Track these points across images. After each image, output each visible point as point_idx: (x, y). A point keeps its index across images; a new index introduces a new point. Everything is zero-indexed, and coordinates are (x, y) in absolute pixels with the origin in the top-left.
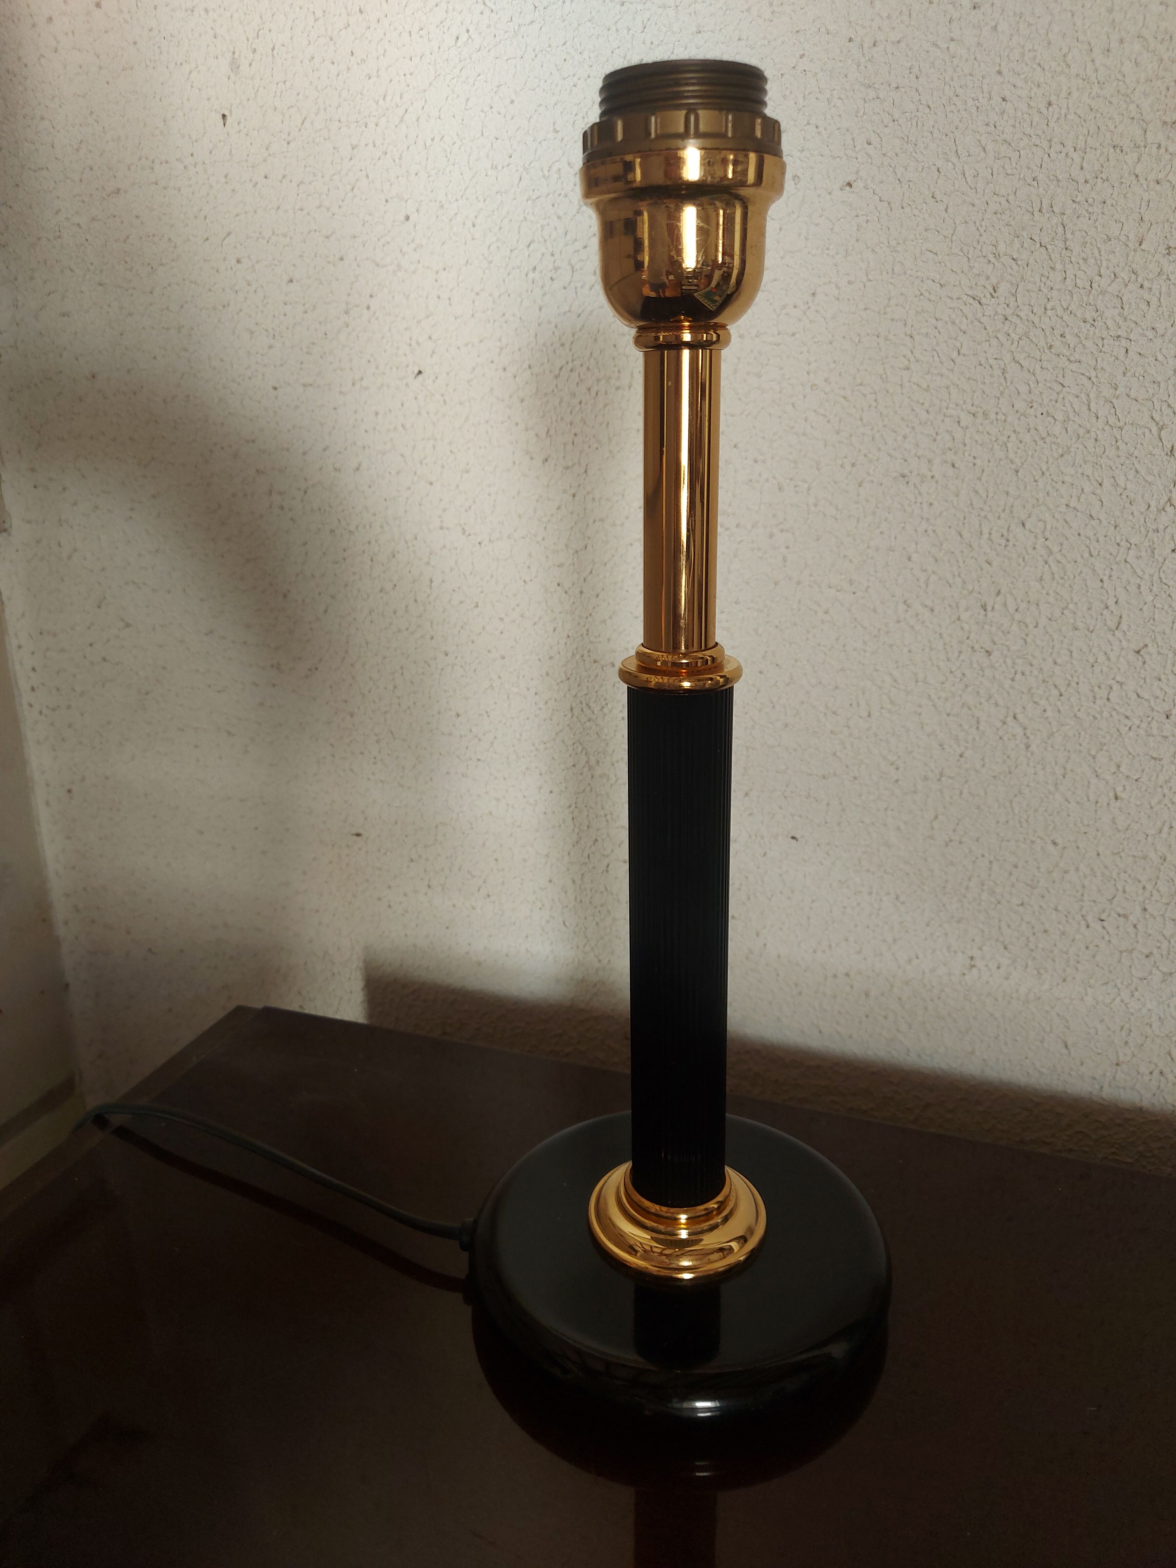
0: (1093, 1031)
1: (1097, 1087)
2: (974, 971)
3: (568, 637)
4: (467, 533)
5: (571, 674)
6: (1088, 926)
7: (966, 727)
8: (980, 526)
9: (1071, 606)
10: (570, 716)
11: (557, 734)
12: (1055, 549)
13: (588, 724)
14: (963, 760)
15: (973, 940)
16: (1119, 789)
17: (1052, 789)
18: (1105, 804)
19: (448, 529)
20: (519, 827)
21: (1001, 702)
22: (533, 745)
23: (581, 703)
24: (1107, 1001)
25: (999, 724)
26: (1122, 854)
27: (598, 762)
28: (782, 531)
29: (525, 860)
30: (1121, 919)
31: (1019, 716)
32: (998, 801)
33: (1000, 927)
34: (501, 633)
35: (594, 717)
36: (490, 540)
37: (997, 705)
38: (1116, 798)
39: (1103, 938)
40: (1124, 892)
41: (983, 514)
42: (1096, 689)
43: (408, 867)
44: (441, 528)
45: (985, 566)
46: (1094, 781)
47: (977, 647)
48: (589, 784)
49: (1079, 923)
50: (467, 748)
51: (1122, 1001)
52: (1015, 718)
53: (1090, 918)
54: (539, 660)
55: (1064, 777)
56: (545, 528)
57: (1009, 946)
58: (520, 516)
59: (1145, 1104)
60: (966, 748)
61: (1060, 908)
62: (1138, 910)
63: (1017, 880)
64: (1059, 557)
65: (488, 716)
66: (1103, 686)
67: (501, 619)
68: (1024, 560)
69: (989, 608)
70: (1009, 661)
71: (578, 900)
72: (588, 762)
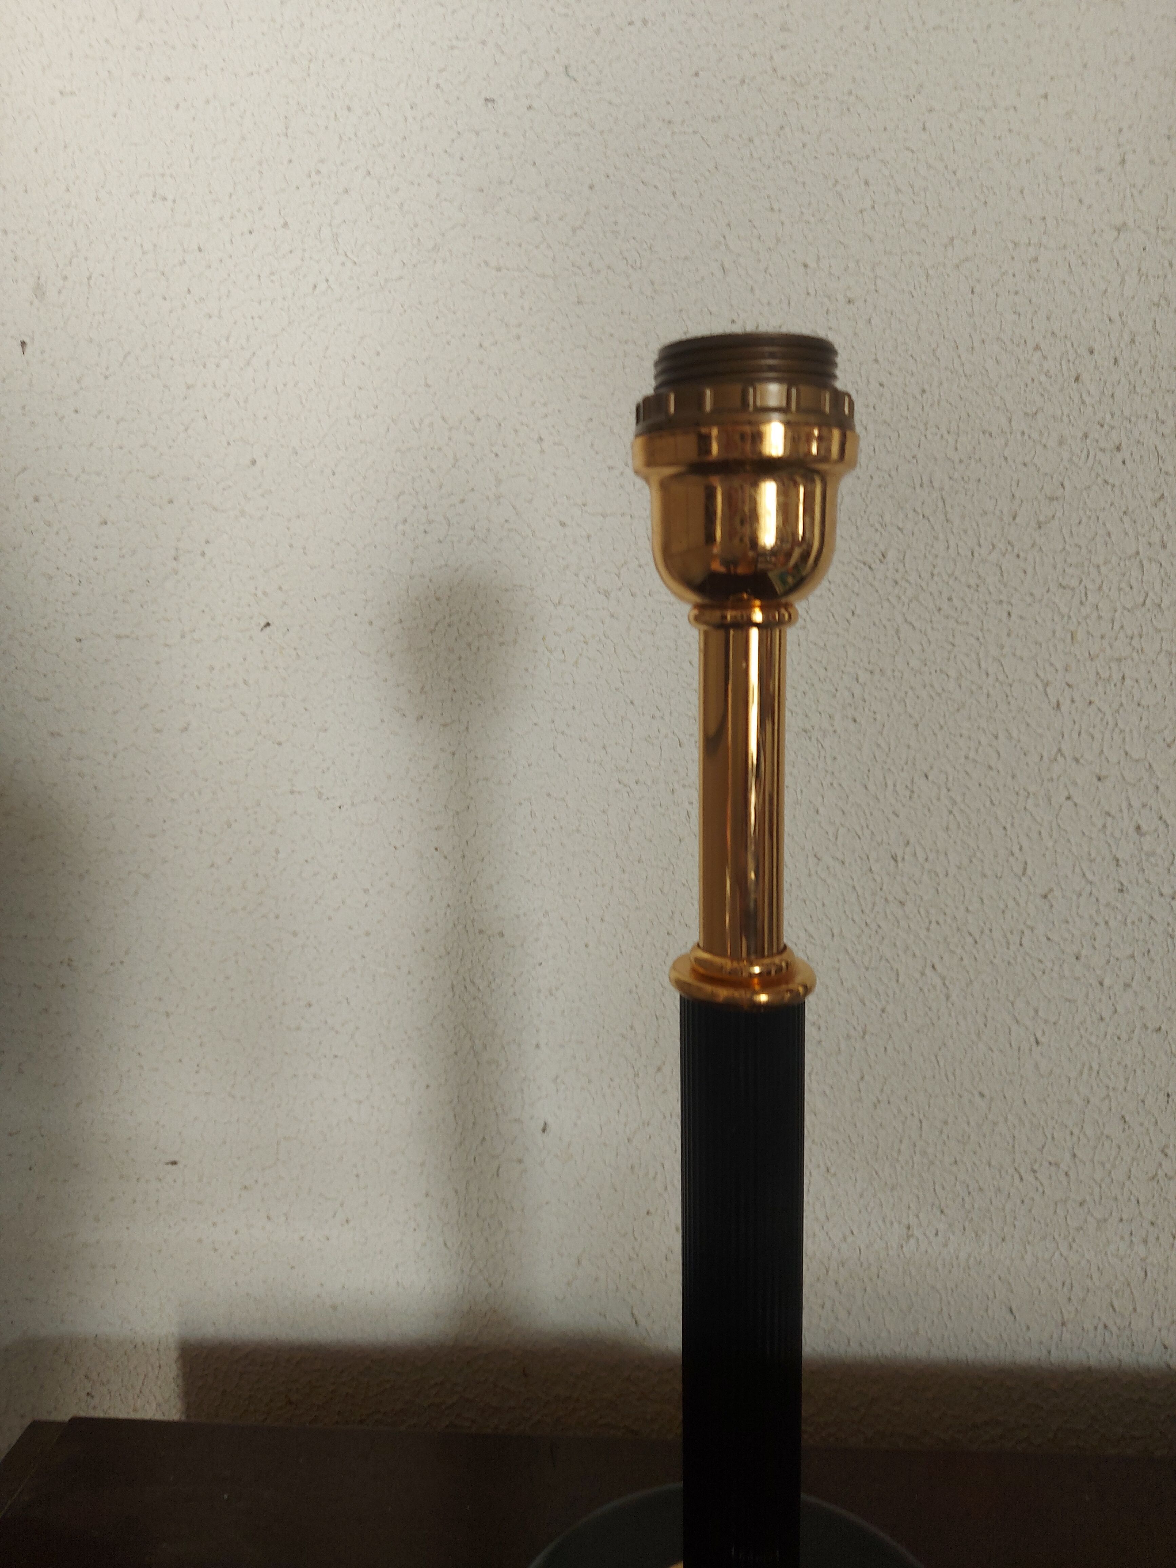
0: (1036, 1292)
1: (1045, 1352)
2: (912, 1241)
3: (449, 905)
4: (324, 797)
5: (452, 948)
6: (1022, 1179)
7: (885, 980)
8: (885, 777)
9: (978, 854)
10: (451, 994)
11: (435, 1017)
12: (959, 799)
13: (473, 1004)
14: (884, 1015)
15: (909, 1207)
16: (1039, 1034)
17: (974, 1037)
18: (1027, 1051)
19: (299, 793)
20: (387, 1132)
21: (918, 953)
22: (406, 1033)
23: (464, 979)
24: (1047, 1256)
25: (917, 975)
26: (1048, 1101)
27: (485, 1047)
29: (395, 1172)
30: (1053, 1168)
31: (937, 966)
32: (922, 1055)
33: (934, 1190)
34: (366, 906)
35: (480, 995)
36: (353, 804)
37: (914, 955)
38: (1037, 1043)
39: (1037, 1189)
40: (1053, 1138)
41: (886, 767)
42: (1009, 935)
43: (240, 1196)
44: (292, 792)
45: (892, 817)
46: (1014, 1027)
47: (890, 898)
48: (475, 1074)
49: (1012, 1177)
50: (320, 1043)
51: (1062, 1255)
52: (933, 967)
53: (1022, 1171)
54: (413, 934)
55: (986, 1025)
56: (420, 789)
57: (945, 1211)
58: (389, 777)
59: (1093, 1362)
60: (888, 1002)
61: (993, 1163)
62: (1068, 1156)
63: (948, 1137)
64: (963, 807)
65: (348, 1003)
66: (1015, 932)
67: (366, 891)
68: (929, 810)
69: (899, 859)
70: (922, 910)
71: (462, 1214)
72: (472, 1047)
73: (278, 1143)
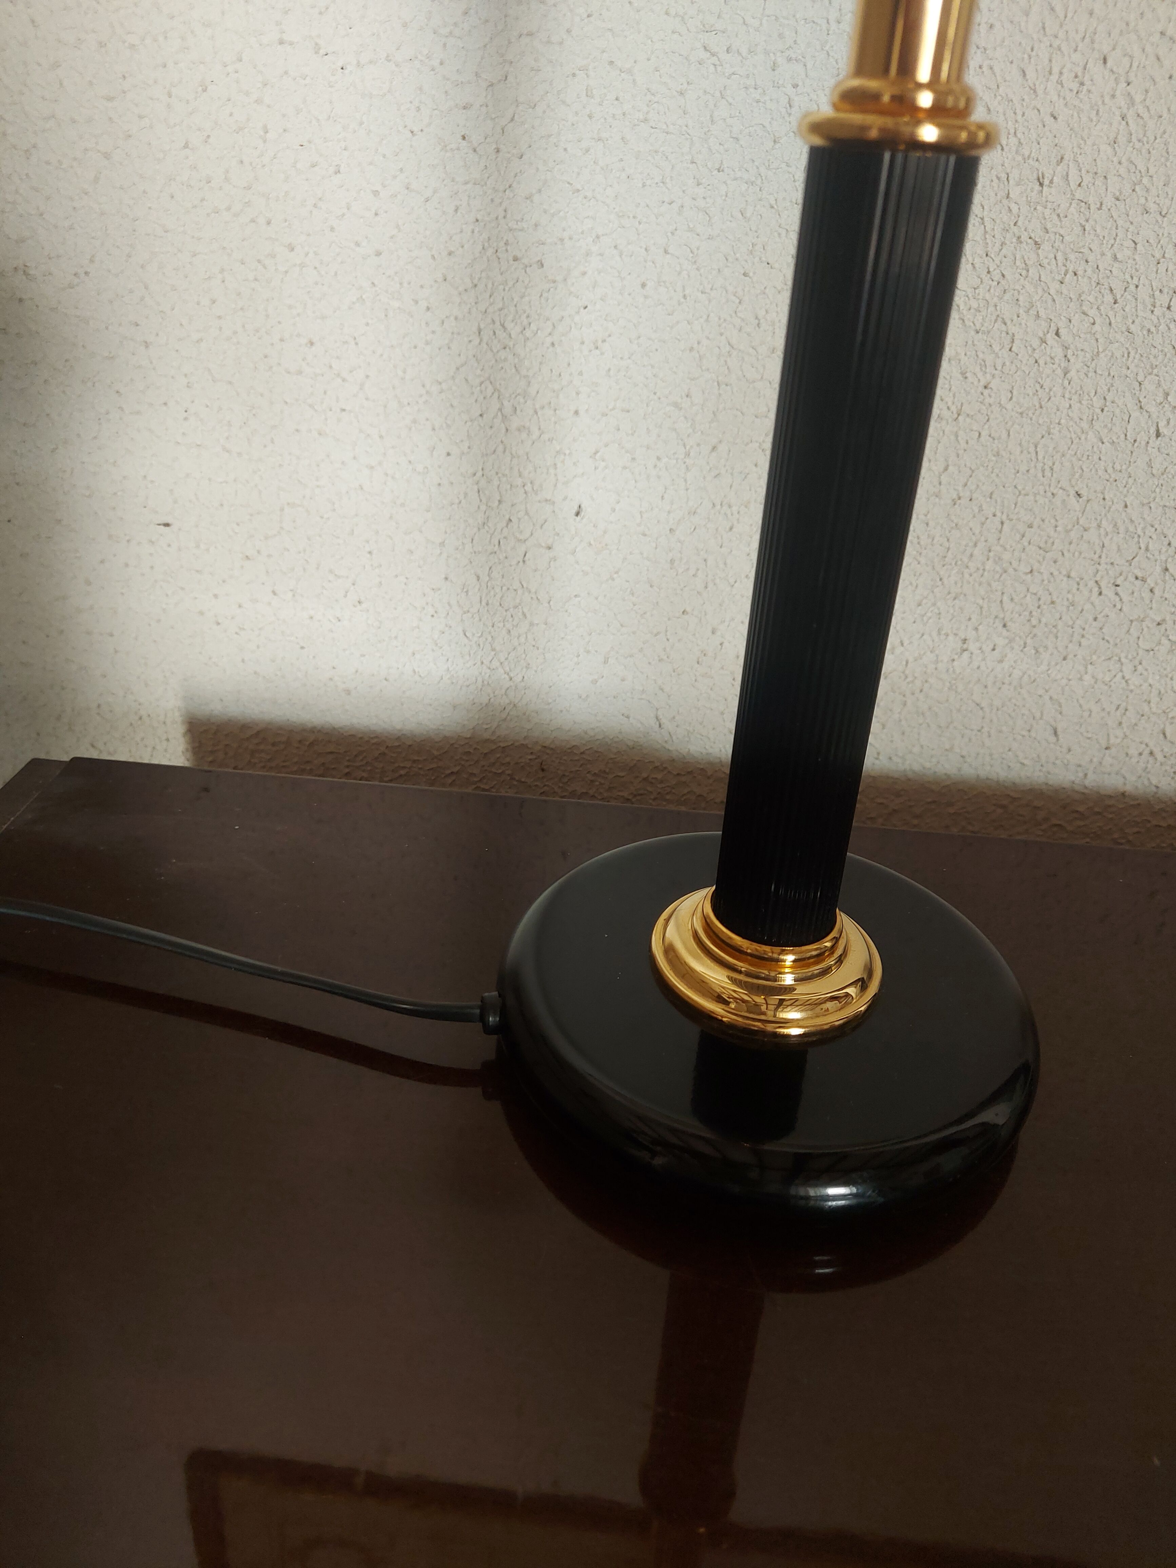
0: (1086, 714)
1: (1081, 775)
2: (966, 655)
3: (477, 221)
4: (322, 52)
5: (480, 279)
6: (1100, 594)
7: (996, 348)
8: (1050, 61)
9: (1145, 181)
10: (477, 341)
11: (458, 369)
12: (1138, 98)
13: (503, 354)
14: (986, 392)
15: (970, 619)
16: (1162, 424)
17: (1085, 425)
18: (1143, 443)
19: (291, 44)
20: (403, 505)
21: (1042, 313)
22: (423, 386)
23: (493, 322)
24: (1107, 679)
25: (1036, 343)
26: (1152, 505)
27: (515, 409)
28: (789, 60)
29: (411, 552)
30: (1138, 583)
31: (1062, 332)
32: (1020, 444)
33: (1001, 602)
34: (376, 214)
35: (511, 344)
36: (358, 64)
37: (1038, 316)
38: (1158, 435)
39: (1115, 606)
40: (1147, 549)
41: (1056, 43)
42: (1157, 293)
43: (242, 567)
44: (281, 42)
45: (1049, 120)
46: (1135, 414)
47: (1025, 237)
48: (502, 442)
49: (1091, 591)
50: (325, 393)
51: (1123, 677)
52: (1057, 334)
53: (1103, 584)
54: (433, 257)
55: (1102, 410)
56: (445, 45)
57: (1009, 624)
58: (405, 25)
59: (1128, 788)
60: (993, 376)
61: (1073, 574)
62: (1158, 569)
63: (1029, 543)
64: (1141, 110)
65: (357, 344)
66: (1165, 290)
67: (376, 193)
68: (1097, 114)
69: (1046, 182)
70: (1060, 256)
71: (484, 603)
72: (500, 410)
73: (282, 510)
